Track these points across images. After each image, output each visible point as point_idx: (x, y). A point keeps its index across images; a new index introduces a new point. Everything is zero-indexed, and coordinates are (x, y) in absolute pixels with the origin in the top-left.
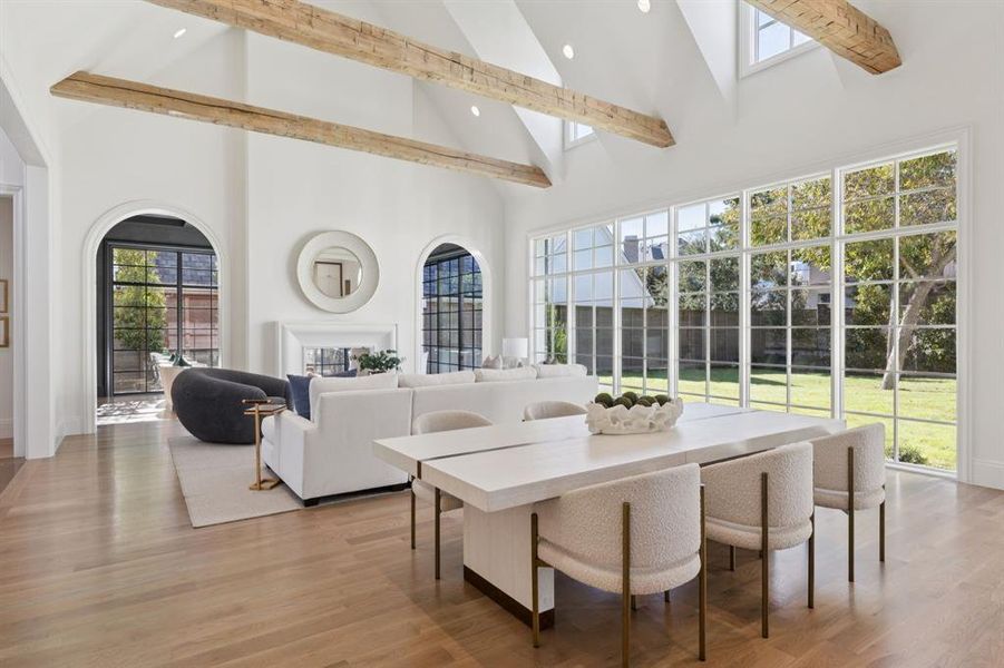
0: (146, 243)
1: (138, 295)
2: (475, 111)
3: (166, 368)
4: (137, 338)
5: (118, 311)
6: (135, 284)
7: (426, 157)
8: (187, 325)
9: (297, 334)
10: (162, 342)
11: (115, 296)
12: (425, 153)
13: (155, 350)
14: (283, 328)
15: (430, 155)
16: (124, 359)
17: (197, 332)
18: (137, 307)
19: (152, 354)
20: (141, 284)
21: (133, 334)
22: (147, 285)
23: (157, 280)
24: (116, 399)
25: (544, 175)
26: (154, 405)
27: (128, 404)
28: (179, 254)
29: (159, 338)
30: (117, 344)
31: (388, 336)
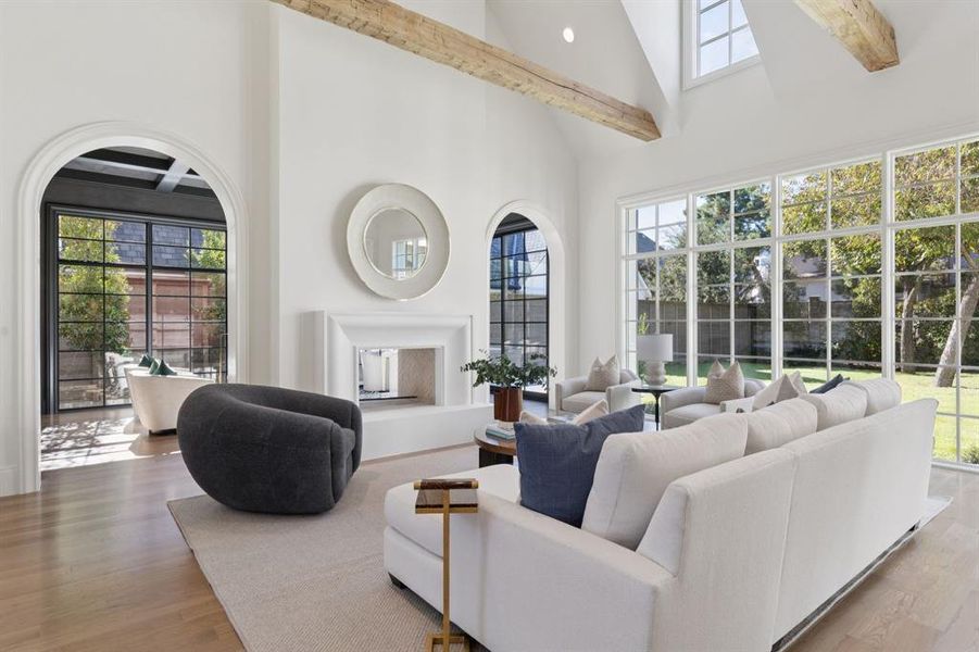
0: (101, 210)
1: (91, 279)
2: (569, 35)
3: (142, 379)
4: (90, 335)
5: (64, 299)
6: (89, 264)
7: (530, 81)
8: (155, 317)
9: (348, 329)
10: (122, 340)
11: (60, 280)
12: (531, 76)
13: (114, 350)
14: (330, 320)
15: (535, 80)
16: (72, 362)
17: (166, 326)
18: (91, 294)
19: (108, 355)
20: (96, 264)
21: (86, 329)
22: (105, 265)
23: (117, 259)
24: (62, 417)
25: (654, 123)
26: (120, 429)
27: (83, 428)
28: (149, 226)
29: (120, 335)
30: (64, 343)
31: (461, 331)
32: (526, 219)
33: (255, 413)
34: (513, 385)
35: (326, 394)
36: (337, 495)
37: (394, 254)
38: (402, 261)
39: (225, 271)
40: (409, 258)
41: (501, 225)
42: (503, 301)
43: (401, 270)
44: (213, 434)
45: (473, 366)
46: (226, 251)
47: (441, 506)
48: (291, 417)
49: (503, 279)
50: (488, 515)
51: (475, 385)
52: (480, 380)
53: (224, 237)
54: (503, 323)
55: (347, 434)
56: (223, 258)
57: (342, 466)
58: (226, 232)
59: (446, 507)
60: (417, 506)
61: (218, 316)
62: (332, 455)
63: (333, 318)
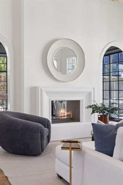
31: (90, 94)
32: (118, 48)
33: (16, 121)
34: (105, 114)
35: (40, 116)
36: (42, 150)
37: (67, 63)
38: (71, 65)
39: (6, 72)
40: (73, 64)
41: (107, 51)
42: (110, 81)
43: (70, 69)
44: (4, 127)
45: (90, 107)
46: (7, 64)
47: (69, 148)
48: (28, 122)
49: (110, 73)
50: (84, 152)
51: (91, 114)
52: (93, 112)
53: (6, 59)
54: (110, 90)
55: (46, 130)
56: (6, 67)
57: (44, 140)
58: (7, 57)
59: (70, 148)
60: (62, 148)
61: (4, 88)
62: (41, 136)
63: (42, 89)
